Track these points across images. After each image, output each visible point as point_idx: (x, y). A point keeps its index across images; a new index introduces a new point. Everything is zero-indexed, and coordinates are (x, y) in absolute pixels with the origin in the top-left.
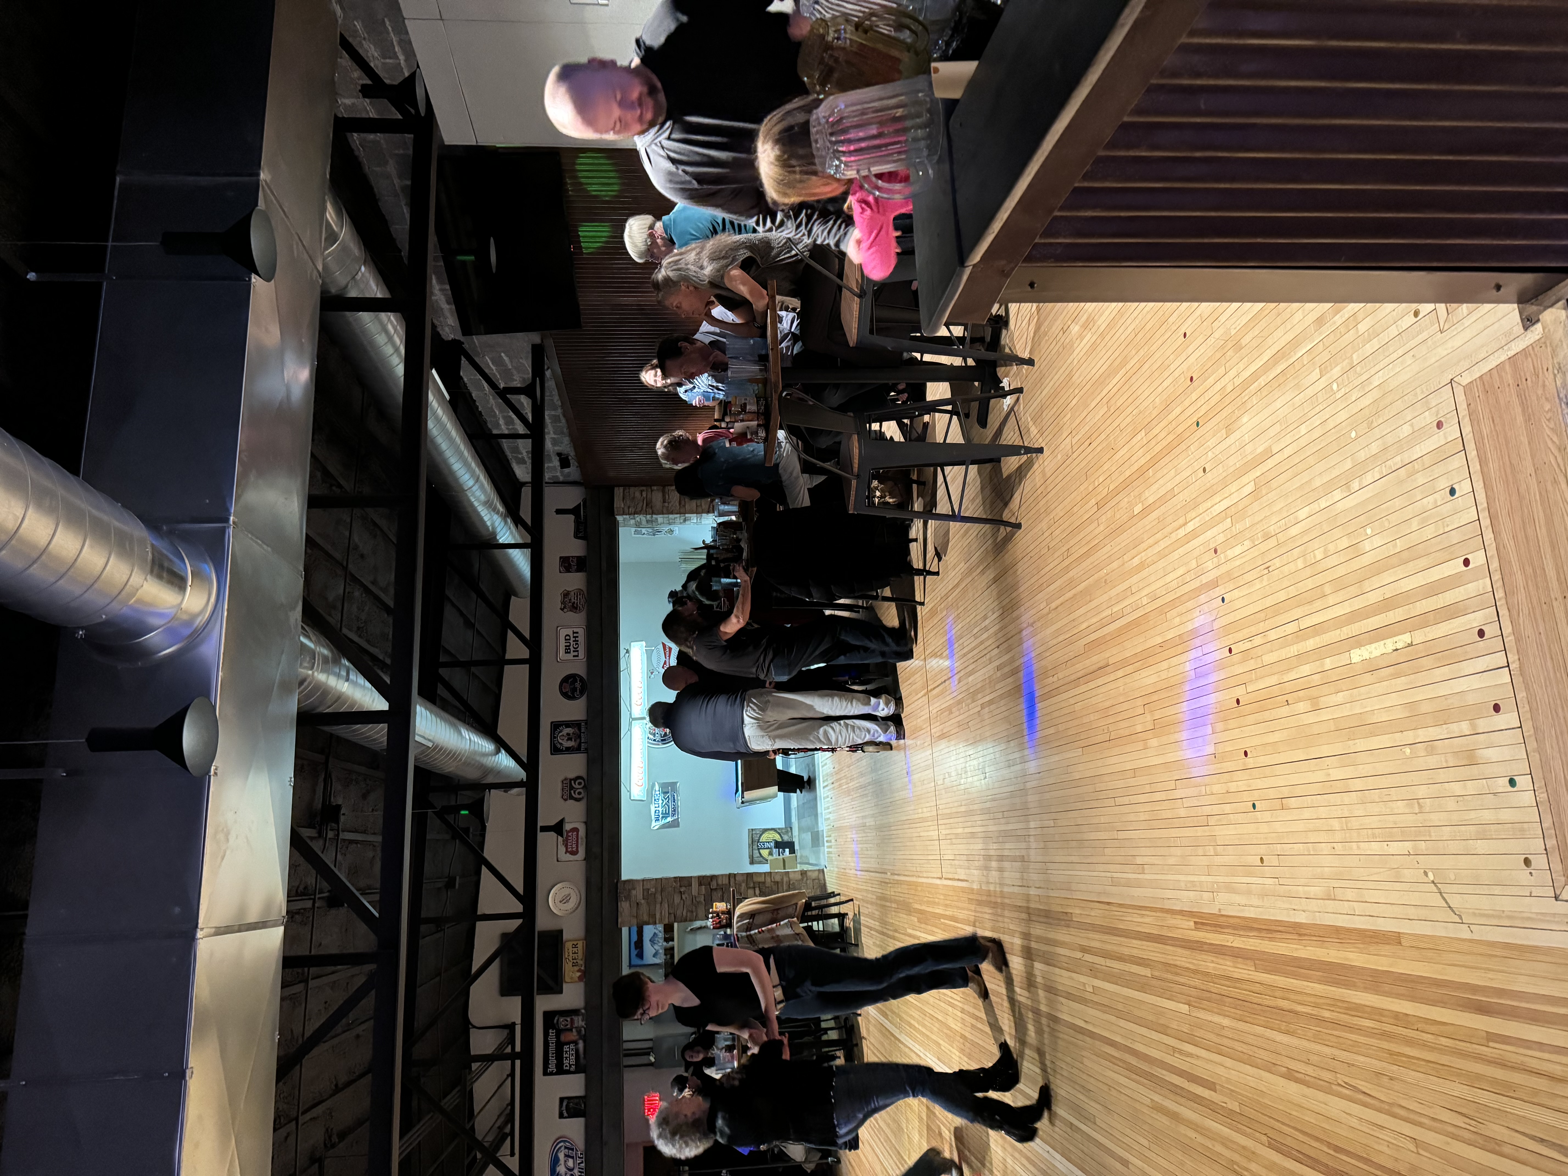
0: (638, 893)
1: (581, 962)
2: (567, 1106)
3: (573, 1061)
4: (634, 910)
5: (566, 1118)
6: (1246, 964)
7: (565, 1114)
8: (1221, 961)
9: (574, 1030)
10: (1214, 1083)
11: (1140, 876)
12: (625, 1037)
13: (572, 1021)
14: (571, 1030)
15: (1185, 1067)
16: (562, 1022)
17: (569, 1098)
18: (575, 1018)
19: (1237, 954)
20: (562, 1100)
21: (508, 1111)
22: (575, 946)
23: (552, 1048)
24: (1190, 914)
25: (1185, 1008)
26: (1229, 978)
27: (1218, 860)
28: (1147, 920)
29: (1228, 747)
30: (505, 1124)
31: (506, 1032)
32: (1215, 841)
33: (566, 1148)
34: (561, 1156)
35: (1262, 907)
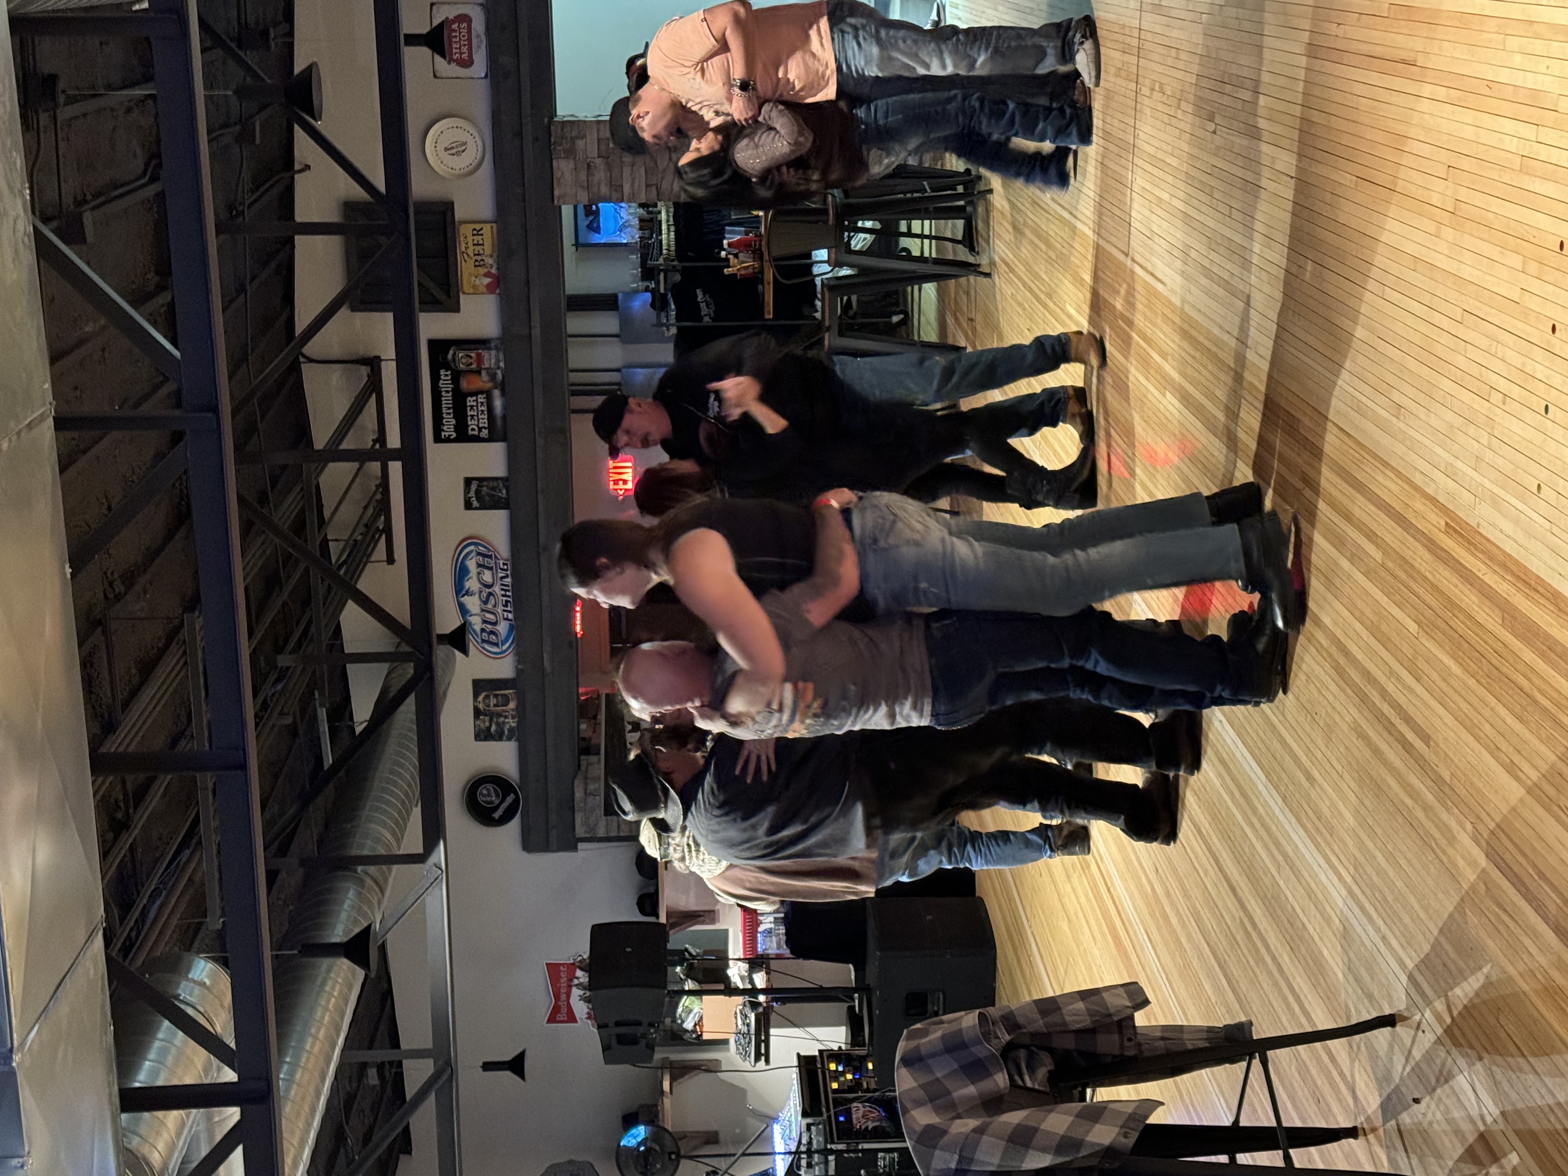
0: (589, 146)
1: (490, 261)
2: (478, 492)
3: (484, 422)
4: (583, 175)
5: (476, 509)
6: (1493, 611)
7: (475, 504)
8: (1467, 592)
9: (484, 373)
10: (1429, 736)
11: (1394, 420)
12: (572, 365)
13: (479, 359)
14: (478, 372)
15: (1402, 700)
16: (462, 358)
17: (480, 480)
18: (485, 354)
19: (1486, 593)
20: (468, 481)
21: (378, 497)
22: (477, 233)
23: (447, 399)
24: (1444, 510)
25: (1413, 627)
26: (1471, 618)
27: (1488, 455)
28: (1393, 487)
29: (1534, 304)
30: (375, 517)
31: (364, 370)
32: (1493, 428)
33: (479, 554)
34: (471, 564)
35: (1526, 549)
